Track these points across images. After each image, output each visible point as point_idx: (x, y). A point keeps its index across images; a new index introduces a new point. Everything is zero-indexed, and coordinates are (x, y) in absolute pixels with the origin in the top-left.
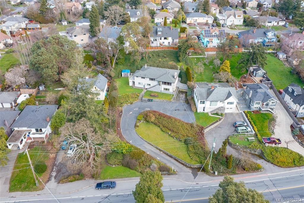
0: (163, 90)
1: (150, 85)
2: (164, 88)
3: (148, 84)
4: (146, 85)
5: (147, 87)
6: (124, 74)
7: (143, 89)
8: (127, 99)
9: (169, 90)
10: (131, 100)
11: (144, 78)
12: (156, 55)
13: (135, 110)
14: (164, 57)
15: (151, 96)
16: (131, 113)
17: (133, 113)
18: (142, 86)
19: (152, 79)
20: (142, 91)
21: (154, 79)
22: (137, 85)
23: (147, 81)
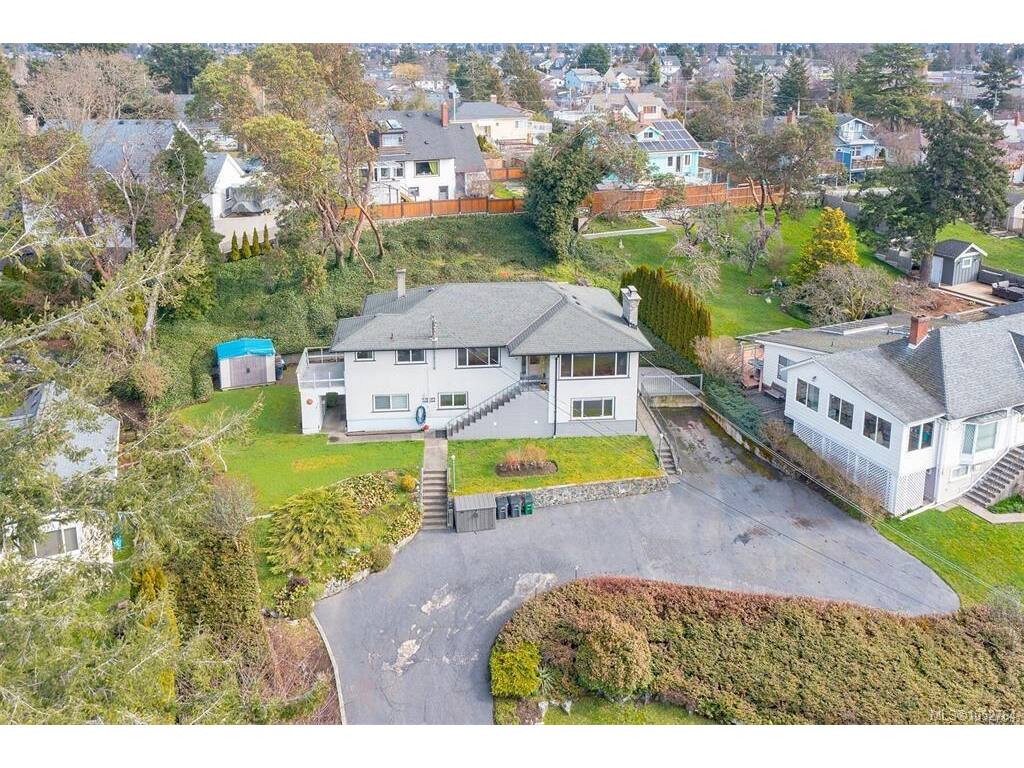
0: (565, 415)
1: (461, 400)
2: (577, 405)
3: (446, 401)
4: (432, 408)
5: (438, 419)
6: (234, 367)
7: (415, 438)
8: (336, 530)
9: (609, 411)
10: (366, 534)
11: (418, 355)
12: (406, 243)
13: (434, 612)
14: (456, 247)
15: (502, 470)
16: (410, 647)
17: (428, 647)
18: (403, 421)
19: (476, 357)
20: (421, 456)
21: (495, 350)
22: (361, 416)
23: (442, 374)
